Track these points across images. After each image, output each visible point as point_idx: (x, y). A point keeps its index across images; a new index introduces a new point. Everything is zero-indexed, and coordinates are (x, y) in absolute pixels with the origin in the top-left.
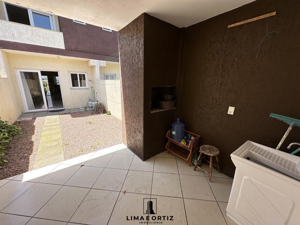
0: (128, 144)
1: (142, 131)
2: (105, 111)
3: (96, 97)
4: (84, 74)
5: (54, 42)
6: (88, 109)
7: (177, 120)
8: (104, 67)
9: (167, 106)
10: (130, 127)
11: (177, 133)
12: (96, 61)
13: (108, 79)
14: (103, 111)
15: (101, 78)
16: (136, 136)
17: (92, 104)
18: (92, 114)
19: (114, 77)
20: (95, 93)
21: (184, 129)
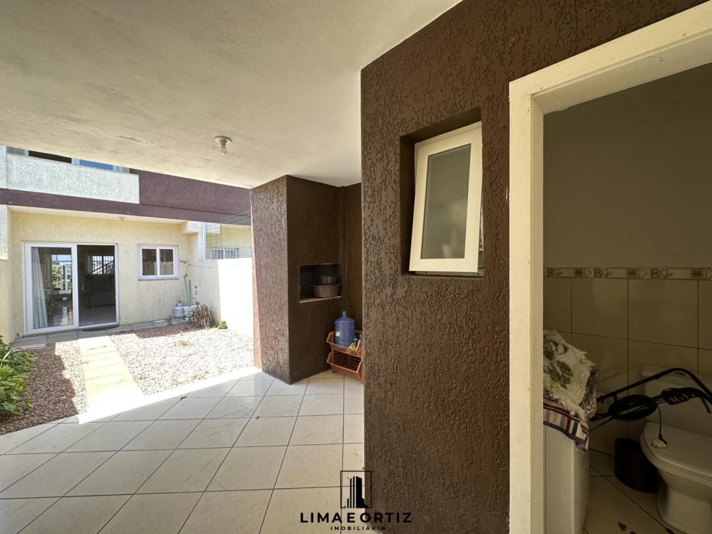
0: (264, 364)
1: (287, 333)
2: (213, 323)
3: (194, 295)
4: (172, 250)
5: (120, 191)
6: (174, 322)
7: (342, 315)
8: (217, 235)
9: (325, 293)
10: (267, 331)
11: (344, 335)
12: (199, 223)
13: (222, 258)
14: (210, 323)
15: (208, 257)
16: (277, 343)
17: (183, 311)
18: (186, 330)
19: (236, 253)
20: (193, 287)
21: (354, 328)
